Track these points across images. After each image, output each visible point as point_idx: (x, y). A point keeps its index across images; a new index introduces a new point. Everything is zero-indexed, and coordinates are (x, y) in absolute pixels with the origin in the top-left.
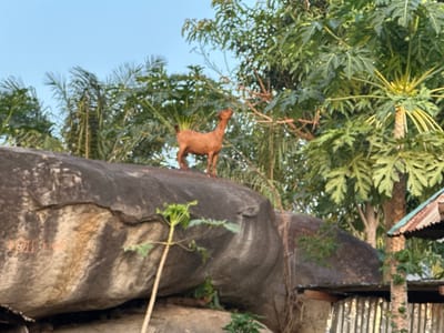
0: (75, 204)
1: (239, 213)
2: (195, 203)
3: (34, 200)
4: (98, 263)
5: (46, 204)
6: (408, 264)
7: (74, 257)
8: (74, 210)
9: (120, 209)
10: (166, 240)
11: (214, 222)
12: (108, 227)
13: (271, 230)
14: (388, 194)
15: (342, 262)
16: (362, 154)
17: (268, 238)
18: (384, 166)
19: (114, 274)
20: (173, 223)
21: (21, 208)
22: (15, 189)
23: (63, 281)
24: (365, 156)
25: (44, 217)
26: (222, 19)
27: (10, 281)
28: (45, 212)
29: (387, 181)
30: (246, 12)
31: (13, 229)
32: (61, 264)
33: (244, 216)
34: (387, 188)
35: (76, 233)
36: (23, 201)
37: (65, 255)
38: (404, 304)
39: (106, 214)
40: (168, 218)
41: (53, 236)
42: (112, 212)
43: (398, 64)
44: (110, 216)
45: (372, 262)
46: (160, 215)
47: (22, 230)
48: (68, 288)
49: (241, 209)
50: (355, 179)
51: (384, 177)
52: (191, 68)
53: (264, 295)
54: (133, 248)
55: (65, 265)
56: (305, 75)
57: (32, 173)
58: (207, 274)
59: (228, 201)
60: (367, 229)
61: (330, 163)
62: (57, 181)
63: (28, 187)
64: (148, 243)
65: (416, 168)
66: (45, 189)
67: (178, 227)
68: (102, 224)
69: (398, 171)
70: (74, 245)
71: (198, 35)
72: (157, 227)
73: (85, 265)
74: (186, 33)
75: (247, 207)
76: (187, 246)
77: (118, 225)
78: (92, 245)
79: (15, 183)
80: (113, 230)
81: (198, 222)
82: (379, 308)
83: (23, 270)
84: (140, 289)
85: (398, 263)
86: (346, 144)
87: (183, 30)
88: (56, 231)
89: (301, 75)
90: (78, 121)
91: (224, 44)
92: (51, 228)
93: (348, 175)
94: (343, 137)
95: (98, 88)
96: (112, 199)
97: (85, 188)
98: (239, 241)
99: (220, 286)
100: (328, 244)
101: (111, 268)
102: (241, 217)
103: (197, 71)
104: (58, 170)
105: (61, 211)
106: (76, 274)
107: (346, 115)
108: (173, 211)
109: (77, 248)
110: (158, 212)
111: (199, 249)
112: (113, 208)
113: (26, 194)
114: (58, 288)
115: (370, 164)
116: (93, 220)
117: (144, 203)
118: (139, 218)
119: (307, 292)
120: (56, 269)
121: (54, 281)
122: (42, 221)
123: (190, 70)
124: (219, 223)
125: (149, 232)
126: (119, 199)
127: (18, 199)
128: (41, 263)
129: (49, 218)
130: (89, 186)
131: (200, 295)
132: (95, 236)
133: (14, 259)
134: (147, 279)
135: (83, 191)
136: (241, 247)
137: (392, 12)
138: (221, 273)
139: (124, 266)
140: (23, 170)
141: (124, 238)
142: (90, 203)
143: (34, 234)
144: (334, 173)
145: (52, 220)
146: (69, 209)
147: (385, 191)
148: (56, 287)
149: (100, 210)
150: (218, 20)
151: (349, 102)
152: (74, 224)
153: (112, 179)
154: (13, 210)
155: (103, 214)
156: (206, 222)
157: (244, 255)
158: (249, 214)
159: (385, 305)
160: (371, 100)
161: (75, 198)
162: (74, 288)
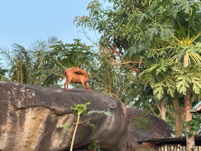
0: (33, 107)
1: (108, 107)
2: (89, 103)
3: (14, 106)
4: (45, 134)
5: (20, 107)
6: (194, 127)
7: (34, 131)
8: (32, 109)
9: (54, 108)
10: (76, 122)
11: (99, 112)
12: (49, 117)
13: (122, 115)
14: (184, 94)
15: (152, 129)
16: (169, 76)
17: (121, 118)
18: (181, 80)
19: (52, 139)
20: (79, 113)
21: (8, 109)
22: (4, 100)
23: (29, 144)
24: (171, 76)
25: (19, 113)
26: (92, 15)
27: (4, 145)
28: (19, 111)
29: (183, 87)
30: (103, 12)
31: (5, 120)
32: (28, 136)
33: (110, 109)
34: (183, 91)
35: (34, 120)
36: (8, 106)
37: (29, 131)
38: (193, 146)
39: (48, 111)
40: (77, 111)
41: (24, 122)
42: (51, 109)
43: (184, 32)
44: (50, 111)
45: (166, 128)
46: (72, 110)
47: (9, 120)
48: (31, 147)
49: (108, 106)
50: (167, 88)
51: (182, 86)
52: (75, 40)
53: (119, 146)
54: (61, 126)
55: (30, 136)
56: (134, 40)
57: (12, 92)
58: (94, 138)
59: (103, 102)
60: (161, 114)
61: (154, 81)
62: (24, 96)
63: (11, 99)
64: (68, 123)
65: (196, 80)
66: (19, 100)
67: (81, 115)
68: (46, 115)
69: (188, 82)
70: (34, 126)
71: (81, 24)
72: (72, 115)
73: (39, 135)
74: (76, 23)
75: (111, 104)
76: (86, 124)
77: (54, 116)
78: (41, 126)
79: (4, 98)
80: (51, 118)
81: (92, 112)
82: (178, 149)
83: (10, 139)
84: (64, 146)
85: (189, 127)
86: (162, 71)
87: (74, 22)
88: (25, 120)
89: (132, 40)
90: (16, 69)
91: (94, 28)
92: (22, 119)
93: (164, 86)
94: (161, 68)
95: (26, 53)
96: (50, 103)
97: (37, 98)
98: (108, 121)
99: (100, 143)
100: (146, 121)
101: (51, 136)
102: (109, 109)
103: (78, 41)
104: (24, 91)
105: (27, 110)
106: (35, 140)
107: (155, 58)
108: (79, 107)
109: (35, 128)
110: (72, 108)
111: (91, 125)
112: (51, 108)
113: (10, 103)
114: (27, 147)
115: (174, 80)
116: (42, 114)
117: (65, 104)
118: (63, 112)
119: (143, 143)
120: (25, 138)
121: (25, 144)
122: (18, 115)
123: (75, 41)
124: (101, 112)
125: (68, 118)
126: (53, 103)
127: (6, 105)
128: (18, 136)
129: (21, 114)
130: (39, 98)
131: (91, 148)
132: (43, 121)
133: (5, 135)
134: (68, 141)
135: (36, 100)
136: (109, 124)
137: (181, 7)
138: (101, 136)
139: (57, 135)
140: (7, 91)
141: (56, 122)
142: (40, 106)
143: (14, 122)
144: (157, 85)
145: (22, 115)
146: (30, 109)
147: (182, 93)
148: (26, 147)
149: (45, 109)
150: (91, 16)
151: (156, 52)
152: (33, 116)
153: (49, 94)
154: (4, 111)
155: (46, 111)
156: (95, 112)
157: (110, 127)
158: (112, 108)
159: (181, 147)
160: (166, 50)
161: (33, 104)
162: (34, 147)
